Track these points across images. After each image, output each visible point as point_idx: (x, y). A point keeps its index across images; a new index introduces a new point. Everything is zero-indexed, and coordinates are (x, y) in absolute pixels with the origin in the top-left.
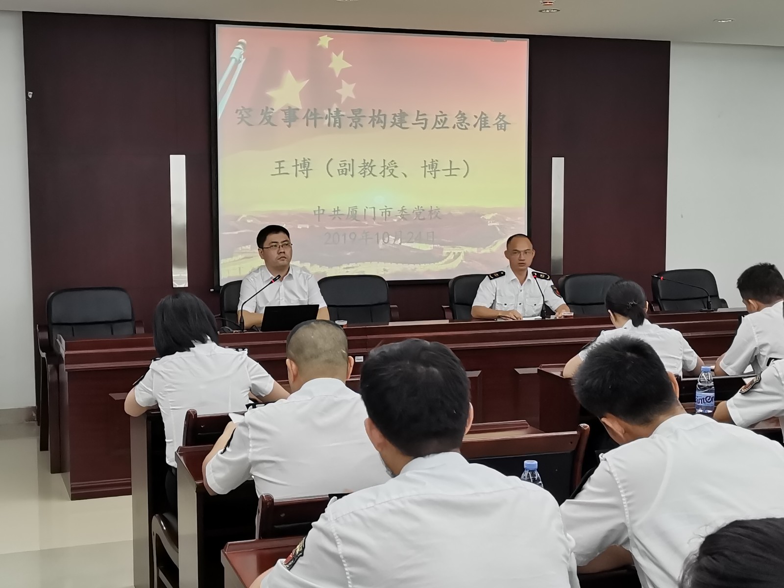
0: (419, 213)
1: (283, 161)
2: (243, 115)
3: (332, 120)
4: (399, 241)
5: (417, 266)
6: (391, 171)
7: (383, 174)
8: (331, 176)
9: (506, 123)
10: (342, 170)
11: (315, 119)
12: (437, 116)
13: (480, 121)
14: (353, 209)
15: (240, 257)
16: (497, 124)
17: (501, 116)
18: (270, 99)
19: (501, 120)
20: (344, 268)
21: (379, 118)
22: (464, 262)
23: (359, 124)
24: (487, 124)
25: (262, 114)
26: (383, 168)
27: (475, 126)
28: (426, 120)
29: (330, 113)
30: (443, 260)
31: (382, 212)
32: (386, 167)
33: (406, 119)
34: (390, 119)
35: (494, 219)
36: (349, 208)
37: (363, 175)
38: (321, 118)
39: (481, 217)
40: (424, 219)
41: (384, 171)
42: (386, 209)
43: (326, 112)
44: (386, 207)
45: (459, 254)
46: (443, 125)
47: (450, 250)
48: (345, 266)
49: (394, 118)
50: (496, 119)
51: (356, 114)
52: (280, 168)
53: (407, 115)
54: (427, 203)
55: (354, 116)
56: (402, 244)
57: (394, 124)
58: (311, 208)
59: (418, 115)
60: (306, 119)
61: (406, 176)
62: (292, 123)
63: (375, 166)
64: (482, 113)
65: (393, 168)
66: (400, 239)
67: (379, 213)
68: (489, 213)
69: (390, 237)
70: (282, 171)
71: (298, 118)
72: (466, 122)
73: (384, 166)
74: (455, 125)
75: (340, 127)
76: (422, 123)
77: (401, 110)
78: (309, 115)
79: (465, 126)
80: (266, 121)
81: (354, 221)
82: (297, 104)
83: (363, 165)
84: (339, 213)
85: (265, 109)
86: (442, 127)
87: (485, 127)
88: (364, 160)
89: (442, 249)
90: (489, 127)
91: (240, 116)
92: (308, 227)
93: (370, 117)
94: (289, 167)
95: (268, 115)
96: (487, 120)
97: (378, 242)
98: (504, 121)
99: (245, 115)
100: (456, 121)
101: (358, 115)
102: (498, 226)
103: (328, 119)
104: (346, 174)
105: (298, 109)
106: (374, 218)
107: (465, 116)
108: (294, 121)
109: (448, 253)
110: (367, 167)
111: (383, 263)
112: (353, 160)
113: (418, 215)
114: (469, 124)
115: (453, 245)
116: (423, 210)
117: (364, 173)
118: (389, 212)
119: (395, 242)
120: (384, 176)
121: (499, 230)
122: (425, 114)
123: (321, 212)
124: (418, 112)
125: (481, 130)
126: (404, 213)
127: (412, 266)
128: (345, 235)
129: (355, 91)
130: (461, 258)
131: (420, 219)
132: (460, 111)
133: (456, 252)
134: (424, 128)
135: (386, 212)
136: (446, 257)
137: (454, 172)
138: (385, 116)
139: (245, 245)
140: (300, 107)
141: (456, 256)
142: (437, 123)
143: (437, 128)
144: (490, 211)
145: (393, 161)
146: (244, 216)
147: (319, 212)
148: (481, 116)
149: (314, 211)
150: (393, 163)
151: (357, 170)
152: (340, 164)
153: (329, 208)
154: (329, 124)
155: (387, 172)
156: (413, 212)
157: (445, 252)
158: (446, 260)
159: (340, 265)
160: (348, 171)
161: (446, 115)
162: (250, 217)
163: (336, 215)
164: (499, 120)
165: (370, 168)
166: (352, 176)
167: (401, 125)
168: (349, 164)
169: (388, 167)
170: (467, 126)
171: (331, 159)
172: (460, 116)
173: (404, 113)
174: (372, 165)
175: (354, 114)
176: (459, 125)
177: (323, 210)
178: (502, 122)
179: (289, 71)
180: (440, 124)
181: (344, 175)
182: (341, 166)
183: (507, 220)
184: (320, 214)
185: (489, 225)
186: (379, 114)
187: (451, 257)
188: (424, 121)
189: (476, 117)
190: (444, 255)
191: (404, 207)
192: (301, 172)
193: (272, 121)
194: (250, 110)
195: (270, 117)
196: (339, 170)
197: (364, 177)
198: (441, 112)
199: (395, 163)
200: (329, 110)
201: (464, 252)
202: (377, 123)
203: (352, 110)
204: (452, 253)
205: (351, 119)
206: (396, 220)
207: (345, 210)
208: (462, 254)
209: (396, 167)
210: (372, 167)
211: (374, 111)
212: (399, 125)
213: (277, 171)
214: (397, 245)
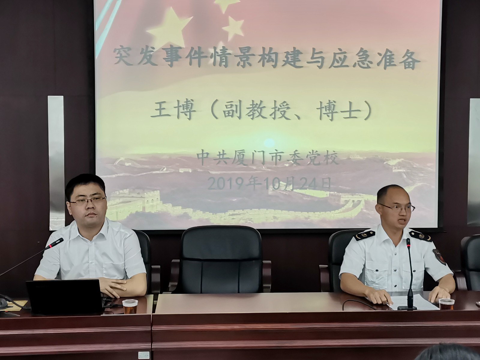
0: (314, 157)
1: (164, 102)
2: (121, 55)
3: (218, 58)
4: (291, 187)
5: (311, 214)
6: (283, 113)
7: (273, 116)
8: (217, 118)
9: (414, 61)
10: (228, 111)
11: (200, 58)
12: (335, 54)
13: (384, 59)
14: (240, 153)
15: (118, 201)
16: (404, 62)
17: (409, 54)
18: (150, 38)
19: (410, 57)
20: (230, 215)
21: (270, 57)
22: (365, 211)
23: (249, 63)
24: (393, 62)
25: (141, 53)
26: (273, 110)
27: (378, 64)
28: (323, 58)
29: (216, 52)
30: (341, 208)
31: (273, 156)
32: (277, 109)
33: (300, 57)
34: (282, 57)
35: (400, 165)
36: (236, 151)
37: (252, 117)
38: (206, 57)
39: (385, 163)
40: (319, 164)
41: (275, 113)
42: (276, 153)
43: (212, 51)
44: (276, 150)
45: (359, 202)
46: (342, 63)
47: (348, 198)
48: (231, 212)
49: (286, 57)
50: (403, 57)
51: (244, 53)
52: (160, 109)
53: (302, 53)
54: (322, 147)
55: (242, 54)
56: (295, 190)
57: (286, 62)
58: (193, 151)
59: (314, 53)
60: (189, 57)
61: (299, 118)
62: (175, 63)
63: (264, 107)
64: (387, 50)
65: (285, 109)
66: (292, 185)
67: (268, 157)
68: (394, 159)
69: (281, 182)
70: (163, 112)
71: (181, 58)
72: (368, 60)
73: (275, 108)
74: (355, 63)
75: (226, 66)
76: (319, 62)
77: (294, 48)
78: (192, 54)
79: (367, 64)
80: (146, 60)
81: (242, 166)
82: (179, 41)
83: (251, 106)
84: (225, 156)
85: (145, 48)
86: (341, 66)
87: (390, 65)
88: (253, 101)
89: (340, 197)
90: (395, 65)
91: (119, 55)
92: (190, 171)
93: (260, 55)
94: (171, 109)
95: (148, 54)
96: (393, 58)
97: (267, 188)
98: (412, 59)
99: (124, 54)
100: (357, 59)
101: (247, 54)
102: (404, 172)
103: (213, 59)
104: (232, 116)
105: (180, 48)
106: (263, 163)
107: (367, 53)
108: (177, 60)
109: (346, 201)
110: (256, 109)
111: (273, 210)
112: (240, 101)
113: (312, 160)
114: (371, 63)
115: (353, 192)
116: (319, 155)
117: (253, 114)
118: (280, 156)
119: (286, 188)
120: (274, 118)
121: (405, 177)
122: (321, 52)
123: (205, 155)
124: (314, 49)
125: (385, 68)
126: (297, 158)
127: (305, 214)
128: (230, 179)
129: (243, 28)
130: (361, 206)
131: (314, 164)
132: (362, 49)
133: (356, 200)
134: (320, 67)
135: (276, 156)
136: (343, 206)
137: (353, 114)
138: (276, 54)
139: (122, 189)
140: (183, 45)
141: (355, 206)
142: (336, 62)
143: (335, 67)
144: (394, 156)
145: (285, 102)
146: (122, 159)
147: (203, 156)
148: (386, 53)
149: (198, 155)
150: (285, 104)
151: (245, 112)
152: (226, 106)
153: (214, 150)
154: (214, 64)
155: (278, 114)
156: (307, 157)
157: (342, 200)
158: (343, 208)
159: (225, 211)
160: (235, 112)
161: (345, 53)
162: (128, 160)
163: (222, 158)
164: (406, 57)
165: (259, 110)
166: (240, 118)
167: (295, 64)
168: (236, 106)
169: (279, 109)
170: (370, 65)
171: (217, 100)
172: (361, 54)
173: (298, 51)
174: (261, 106)
175: (241, 52)
176: (360, 63)
177: (208, 154)
178: (410, 60)
179: (171, 7)
180: (338, 62)
181: (230, 117)
182: (227, 108)
183: (414, 166)
184: (203, 157)
185: (394, 171)
186: (270, 53)
187: (350, 205)
188: (320, 60)
189: (380, 54)
190: (342, 203)
191: (296, 151)
192: (183, 114)
193: (153, 61)
194: (129, 49)
195: (151, 56)
196: (224, 112)
197: (252, 119)
198: (340, 49)
199: (287, 104)
200: (215, 48)
201: (365, 201)
202: (267, 62)
203: (240, 48)
204: (351, 201)
205: (238, 58)
206: (287, 165)
207: (231, 153)
208: (363, 203)
209: (288, 108)
210: (261, 109)
211: (264, 48)
212: (293, 63)
213: (158, 113)
214: (289, 191)
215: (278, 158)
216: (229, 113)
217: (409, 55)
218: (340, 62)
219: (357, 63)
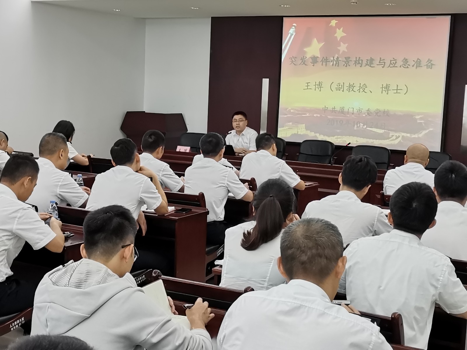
0: (377, 112)
1: (309, 83)
2: (292, 60)
3: (335, 62)
4: (365, 126)
5: (374, 140)
6: (364, 89)
7: (359, 91)
8: (332, 91)
9: (432, 65)
10: (338, 88)
11: (326, 62)
12: (391, 61)
13: (416, 64)
14: (342, 108)
15: (287, 128)
16: (427, 65)
18: (305, 52)
20: (336, 138)
21: (359, 62)
22: (402, 141)
23: (349, 65)
24: (421, 65)
25: (301, 60)
26: (359, 88)
27: (413, 66)
28: (385, 63)
29: (334, 59)
30: (389, 139)
31: (357, 111)
32: (361, 87)
33: (374, 62)
34: (365, 62)
35: (421, 119)
36: (340, 107)
37: (349, 91)
38: (329, 62)
39: (414, 117)
40: (380, 116)
41: (360, 89)
42: (359, 109)
43: (332, 59)
44: (359, 108)
45: (399, 136)
47: (394, 134)
48: (336, 137)
49: (367, 62)
50: (427, 62)
51: (347, 60)
52: (307, 86)
53: (374, 60)
54: (382, 108)
55: (346, 60)
56: (367, 128)
57: (367, 65)
58: (321, 106)
59: (380, 60)
60: (321, 62)
61: (371, 92)
62: (315, 64)
63: (355, 86)
64: (418, 59)
65: (365, 88)
66: (366, 126)
67: (355, 111)
68: (419, 115)
69: (361, 124)
70: (309, 87)
71: (318, 62)
72: (408, 64)
73: (360, 87)
74: (401, 66)
75: (338, 66)
76: (383, 64)
77: (371, 58)
78: (323, 60)
79: (407, 66)
80: (302, 63)
81: (342, 115)
82: (318, 54)
83: (349, 86)
84: (335, 110)
85: (303, 57)
86: (394, 67)
87: (419, 66)
88: (350, 83)
89: (389, 133)
90: (422, 67)
91: (291, 61)
92: (319, 116)
93: (354, 61)
94: (312, 86)
95: (304, 60)
96: (421, 63)
97: (354, 126)
98: (431, 63)
99: (294, 60)
100: (402, 63)
101: (348, 60)
102: (424, 123)
103: (332, 62)
104: (340, 90)
105: (318, 57)
106: (353, 114)
107: (408, 60)
108: (316, 63)
109: (392, 135)
110: (351, 87)
111: (356, 137)
112: (344, 83)
113: (377, 113)
114: (409, 65)
115: (395, 131)
116: (380, 111)
117: (349, 90)
118: (361, 111)
119: (363, 126)
120: (359, 92)
121: (424, 125)
122: (384, 60)
123: (326, 109)
124: (380, 58)
125: (416, 68)
126: (369, 112)
127: (372, 140)
128: (337, 121)
129: (347, 48)
130: (400, 139)
131: (377, 116)
132: (405, 58)
133: (397, 135)
134: (383, 67)
135: (359, 111)
136: (391, 138)
137: (398, 91)
138: (362, 60)
139: (289, 122)
140: (319, 56)
141: (397, 138)
142: (391, 65)
143: (390, 67)
144: (419, 114)
145: (365, 84)
146: (290, 108)
147: (325, 109)
148: (417, 61)
149: (323, 108)
150: (365, 85)
151: (346, 88)
152: (337, 85)
153: (330, 107)
154: (333, 65)
155: (361, 90)
156: (374, 112)
157: (391, 134)
158: (391, 139)
159: (334, 136)
160: (341, 89)
161: (396, 60)
162: (292, 109)
163: (334, 111)
164: (428, 63)
165: (352, 88)
166: (343, 91)
167: (371, 65)
168: (342, 85)
169: (362, 87)
170: (408, 66)
171: (333, 82)
172: (404, 60)
173: (373, 59)
174: (353, 86)
175: (346, 59)
176: (404, 66)
177: (327, 108)
178: (430, 64)
179: (315, 38)
180: (392, 65)
181: (339, 91)
182: (337, 86)
183: (429, 120)
184: (325, 110)
185: (418, 122)
186: (359, 60)
187: (394, 138)
188: (383, 63)
189: (414, 61)
190: (390, 136)
191: (369, 109)
192: (317, 88)
193: (305, 63)
194: (296, 58)
195: (305, 61)
196: (336, 88)
197: (349, 92)
198: (394, 58)
199: (366, 85)
200: (334, 57)
201: (402, 136)
202: (358, 64)
203: (345, 57)
204: (395, 136)
205: (344, 62)
206: (364, 115)
207: (338, 109)
208: (401, 137)
209: (366, 87)
210: (353, 87)
211: (356, 58)
212: (370, 65)
213: (306, 88)
214: (364, 128)
215: (360, 111)
216: (338, 89)
217: (429, 61)
218: (393, 65)
219: (402, 65)
